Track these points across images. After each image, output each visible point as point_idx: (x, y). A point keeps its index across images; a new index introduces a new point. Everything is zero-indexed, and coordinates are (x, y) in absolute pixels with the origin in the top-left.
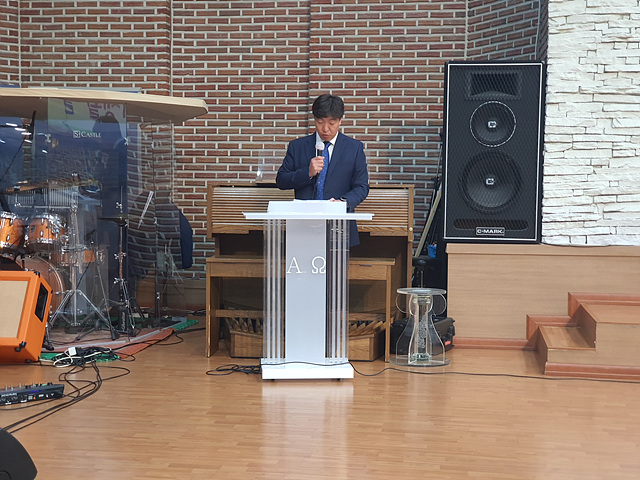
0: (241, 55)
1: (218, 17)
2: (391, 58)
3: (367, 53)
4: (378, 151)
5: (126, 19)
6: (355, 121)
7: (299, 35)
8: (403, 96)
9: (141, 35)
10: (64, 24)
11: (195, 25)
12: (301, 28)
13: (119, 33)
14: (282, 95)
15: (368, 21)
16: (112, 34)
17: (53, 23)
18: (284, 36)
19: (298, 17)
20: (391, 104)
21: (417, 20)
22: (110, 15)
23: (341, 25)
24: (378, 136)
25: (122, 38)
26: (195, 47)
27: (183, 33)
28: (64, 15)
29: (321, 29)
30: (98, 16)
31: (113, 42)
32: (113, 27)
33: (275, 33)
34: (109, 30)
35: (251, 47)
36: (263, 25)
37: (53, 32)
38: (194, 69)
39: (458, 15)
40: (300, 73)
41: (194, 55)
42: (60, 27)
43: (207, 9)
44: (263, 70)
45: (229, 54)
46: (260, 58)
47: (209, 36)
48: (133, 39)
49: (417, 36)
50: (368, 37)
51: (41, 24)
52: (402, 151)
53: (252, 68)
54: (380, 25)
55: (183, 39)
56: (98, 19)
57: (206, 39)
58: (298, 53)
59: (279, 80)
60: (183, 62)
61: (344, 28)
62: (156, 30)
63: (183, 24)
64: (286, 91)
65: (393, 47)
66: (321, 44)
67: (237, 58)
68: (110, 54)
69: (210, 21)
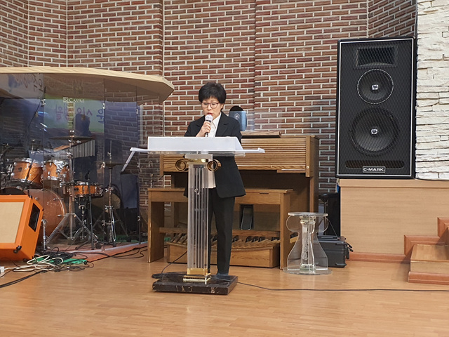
0: (209, 55)
1: (194, 29)
2: (313, 51)
3: (295, 48)
4: (303, 118)
5: (133, 33)
6: (286, 97)
7: (249, 39)
8: (321, 78)
9: (143, 43)
10: (94, 39)
11: (179, 36)
12: (250, 33)
13: (129, 43)
14: (237, 81)
15: (296, 25)
16: (124, 44)
17: (88, 39)
18: (239, 39)
19: (248, 26)
20: (312, 84)
21: (331, 22)
22: (123, 31)
23: (277, 29)
24: (303, 107)
25: (131, 46)
26: (179, 50)
27: (171, 41)
28: (95, 33)
29: (263, 32)
30: (116, 33)
31: (125, 49)
32: (125, 39)
33: (233, 38)
34: (123, 41)
35: (216, 49)
36: (224, 33)
37: (88, 44)
38: (178, 66)
39: (361, 17)
40: (249, 65)
41: (178, 56)
42: (92, 41)
43: (187, 24)
44: (224, 64)
45: (201, 54)
46: (222, 56)
47: (188, 42)
48: (138, 47)
49: (331, 34)
50: (296, 37)
51: (80, 40)
52: (320, 118)
53: (217, 63)
54: (305, 27)
55: (171, 46)
56: (116, 34)
57: (186, 45)
58: (248, 51)
59: (235, 71)
60: (171, 61)
61: (279, 31)
62: (153, 40)
63: (172, 35)
64: (240, 78)
65: (313, 43)
66: (263, 44)
67: (207, 57)
68: (123, 57)
69: (189, 32)
